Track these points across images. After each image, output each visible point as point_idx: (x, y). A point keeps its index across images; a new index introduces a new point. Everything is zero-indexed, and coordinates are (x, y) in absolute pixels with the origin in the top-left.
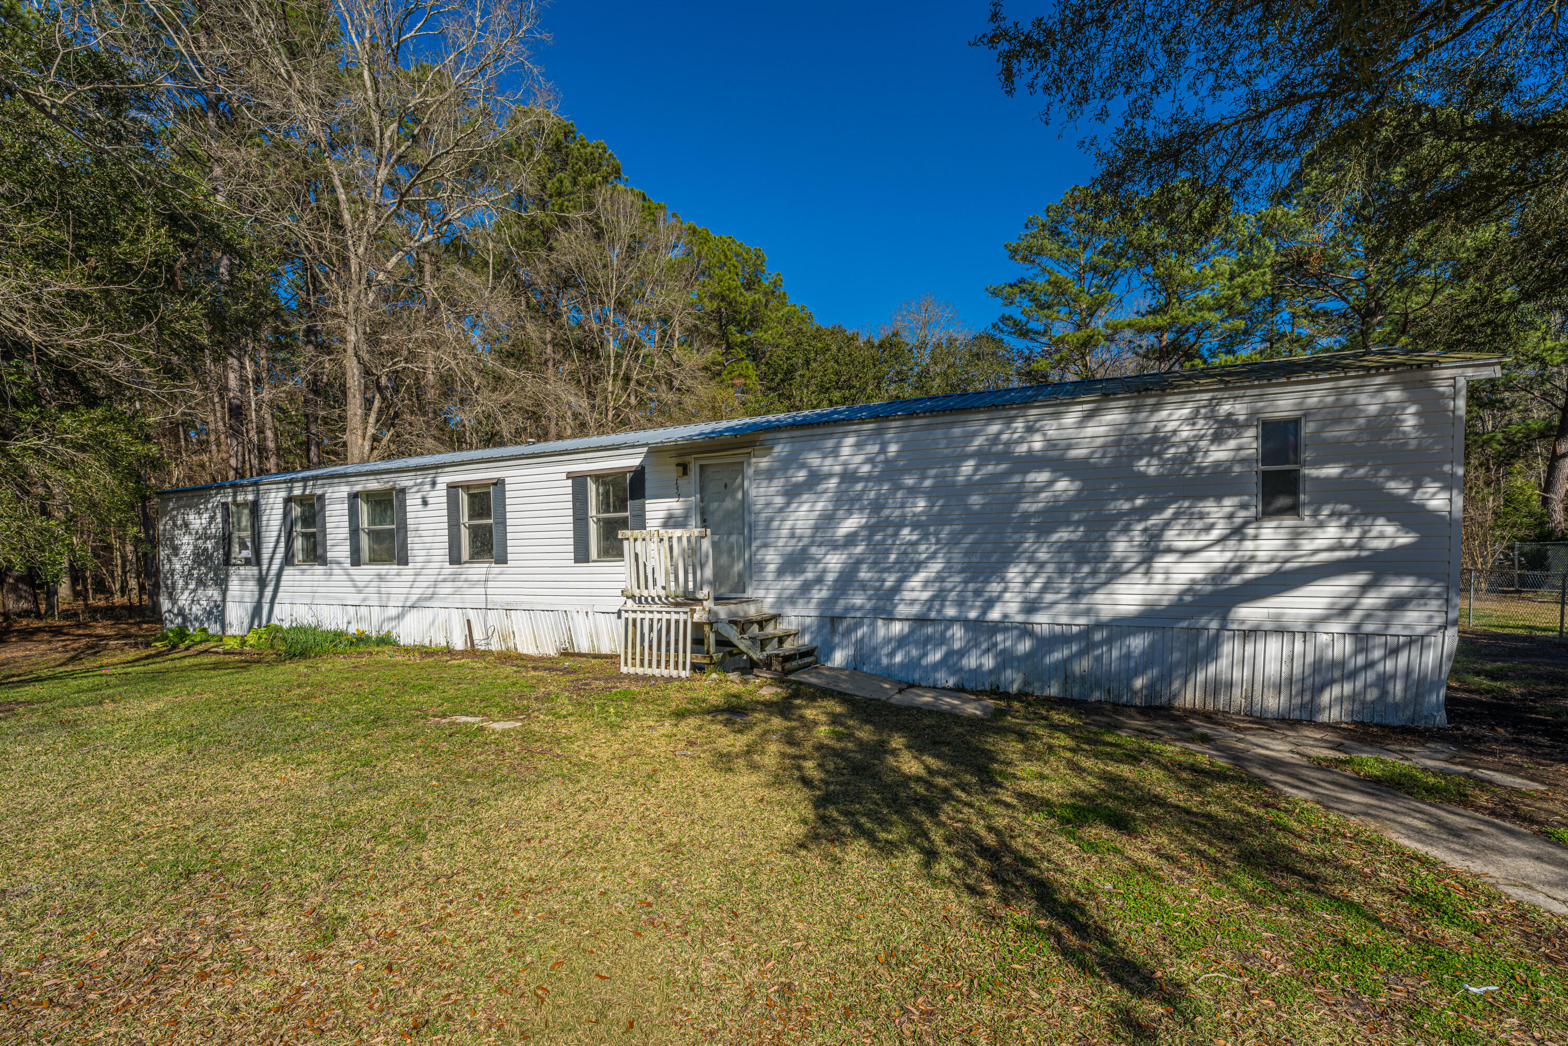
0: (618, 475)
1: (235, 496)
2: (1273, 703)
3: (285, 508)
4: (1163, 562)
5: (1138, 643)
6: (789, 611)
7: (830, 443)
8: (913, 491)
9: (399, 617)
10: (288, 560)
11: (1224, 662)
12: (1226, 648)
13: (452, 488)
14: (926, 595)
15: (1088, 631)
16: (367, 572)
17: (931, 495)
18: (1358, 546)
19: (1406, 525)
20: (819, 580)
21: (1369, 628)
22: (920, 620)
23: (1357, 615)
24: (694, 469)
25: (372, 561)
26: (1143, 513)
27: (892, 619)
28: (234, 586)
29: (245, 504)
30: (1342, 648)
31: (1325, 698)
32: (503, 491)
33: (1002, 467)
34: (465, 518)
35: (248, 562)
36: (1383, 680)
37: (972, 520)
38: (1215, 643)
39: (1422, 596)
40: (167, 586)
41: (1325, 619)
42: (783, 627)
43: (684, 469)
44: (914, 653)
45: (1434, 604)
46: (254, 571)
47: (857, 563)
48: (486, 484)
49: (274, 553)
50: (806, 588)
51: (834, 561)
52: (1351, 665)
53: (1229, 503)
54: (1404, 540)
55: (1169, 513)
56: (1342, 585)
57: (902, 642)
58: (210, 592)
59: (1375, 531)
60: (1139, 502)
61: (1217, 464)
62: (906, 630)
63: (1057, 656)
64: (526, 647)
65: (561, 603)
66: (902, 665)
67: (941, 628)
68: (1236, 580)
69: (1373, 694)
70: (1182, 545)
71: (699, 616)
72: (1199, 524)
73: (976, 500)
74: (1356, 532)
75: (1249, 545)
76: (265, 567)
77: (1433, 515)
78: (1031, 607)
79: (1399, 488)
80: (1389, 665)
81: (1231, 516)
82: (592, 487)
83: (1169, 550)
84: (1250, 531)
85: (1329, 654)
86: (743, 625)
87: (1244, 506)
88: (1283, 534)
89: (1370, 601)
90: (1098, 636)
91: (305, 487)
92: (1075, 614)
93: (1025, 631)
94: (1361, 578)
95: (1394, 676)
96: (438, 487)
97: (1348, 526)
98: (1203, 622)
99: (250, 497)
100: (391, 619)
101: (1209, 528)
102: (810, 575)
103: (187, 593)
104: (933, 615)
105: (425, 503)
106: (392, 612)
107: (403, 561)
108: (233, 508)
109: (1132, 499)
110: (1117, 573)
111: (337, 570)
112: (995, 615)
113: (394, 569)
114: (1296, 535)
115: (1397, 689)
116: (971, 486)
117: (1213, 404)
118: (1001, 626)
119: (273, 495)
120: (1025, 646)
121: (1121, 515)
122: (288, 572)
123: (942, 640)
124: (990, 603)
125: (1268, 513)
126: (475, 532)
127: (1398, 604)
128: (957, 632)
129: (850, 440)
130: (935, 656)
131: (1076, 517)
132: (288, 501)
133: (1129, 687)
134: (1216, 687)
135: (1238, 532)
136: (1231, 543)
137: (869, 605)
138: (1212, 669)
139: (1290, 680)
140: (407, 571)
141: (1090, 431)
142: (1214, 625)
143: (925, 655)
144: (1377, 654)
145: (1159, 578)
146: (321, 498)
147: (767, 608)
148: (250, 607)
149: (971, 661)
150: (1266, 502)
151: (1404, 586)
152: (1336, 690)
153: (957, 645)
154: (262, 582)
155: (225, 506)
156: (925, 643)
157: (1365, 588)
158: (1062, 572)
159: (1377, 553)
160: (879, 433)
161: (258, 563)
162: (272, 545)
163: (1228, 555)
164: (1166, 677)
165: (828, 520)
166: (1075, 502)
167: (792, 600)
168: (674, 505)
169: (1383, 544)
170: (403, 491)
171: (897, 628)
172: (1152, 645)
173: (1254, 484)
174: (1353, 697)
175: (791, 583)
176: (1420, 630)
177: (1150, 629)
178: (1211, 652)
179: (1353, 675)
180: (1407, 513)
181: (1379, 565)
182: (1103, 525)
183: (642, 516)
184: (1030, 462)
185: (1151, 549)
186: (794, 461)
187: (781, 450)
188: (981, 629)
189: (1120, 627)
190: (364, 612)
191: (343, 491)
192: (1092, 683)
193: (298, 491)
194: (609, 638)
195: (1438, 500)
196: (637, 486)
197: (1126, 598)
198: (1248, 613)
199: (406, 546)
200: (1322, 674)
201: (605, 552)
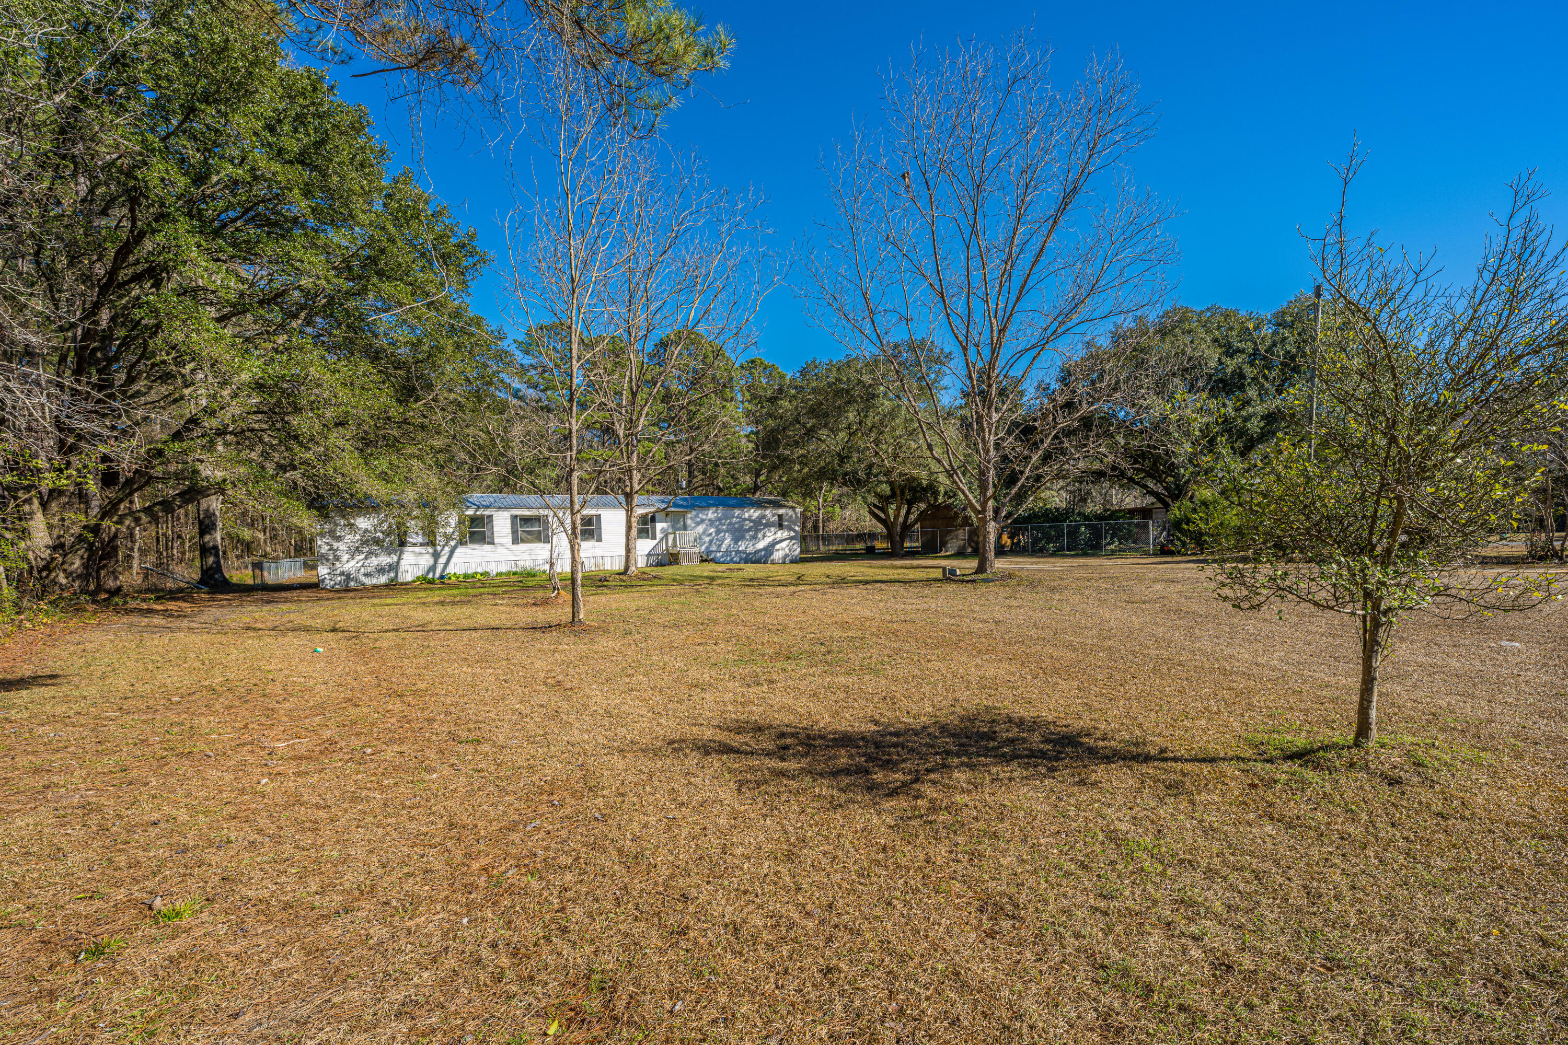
0: (645, 515)
2: (781, 560)
3: (460, 520)
4: (765, 539)
5: (762, 552)
7: (706, 512)
8: (724, 524)
10: (461, 542)
11: (774, 555)
12: (774, 552)
15: (756, 551)
16: (522, 547)
17: (727, 525)
18: (789, 535)
20: (704, 544)
21: (791, 548)
23: (789, 546)
24: (670, 515)
25: (523, 542)
26: (763, 529)
28: (410, 557)
30: (787, 552)
31: (786, 560)
32: (602, 518)
33: (740, 520)
35: (424, 545)
37: (736, 530)
41: (786, 547)
43: (667, 515)
45: (797, 544)
46: (432, 549)
47: (712, 539)
48: (595, 516)
49: (448, 541)
51: (708, 539)
54: (794, 534)
55: (766, 529)
56: (788, 541)
57: (722, 557)
58: (384, 558)
59: (790, 533)
60: (762, 527)
61: (773, 521)
63: (750, 557)
64: (607, 568)
68: (776, 541)
69: (791, 558)
71: (698, 551)
72: (770, 532)
73: (736, 526)
75: (777, 535)
76: (439, 547)
77: (797, 531)
78: (746, 547)
79: (793, 526)
80: (793, 553)
81: (773, 531)
83: (767, 536)
84: (777, 533)
87: (775, 529)
88: (781, 533)
89: (791, 544)
91: (476, 511)
92: (753, 548)
95: (793, 555)
98: (771, 549)
102: (701, 543)
106: (540, 562)
107: (546, 541)
109: (760, 527)
110: (759, 540)
112: (740, 548)
113: (541, 545)
115: (794, 557)
116: (735, 523)
117: (773, 510)
120: (745, 555)
121: (760, 530)
123: (730, 555)
124: (739, 546)
125: (779, 530)
126: (583, 532)
127: (794, 544)
128: (733, 553)
129: (710, 511)
130: (729, 559)
131: (753, 530)
132: (462, 517)
133: (761, 561)
134: (773, 559)
135: (775, 533)
136: (775, 535)
138: (772, 557)
139: (782, 557)
140: (548, 546)
141: (754, 514)
142: (773, 548)
144: (792, 551)
145: (765, 541)
146: (490, 516)
148: (427, 566)
149: (735, 559)
150: (778, 528)
151: (794, 541)
152: (787, 558)
154: (436, 555)
156: (727, 556)
157: (790, 542)
158: (751, 541)
160: (717, 509)
161: (433, 544)
163: (774, 537)
164: (766, 559)
165: (705, 530)
166: (753, 527)
168: (663, 525)
169: (791, 535)
170: (547, 516)
171: (721, 554)
172: (765, 554)
173: (777, 525)
174: (789, 559)
176: (796, 548)
177: (764, 549)
178: (772, 554)
179: (789, 555)
180: (794, 531)
181: (791, 538)
182: (757, 531)
183: (654, 529)
184: (745, 520)
185: (764, 537)
186: (697, 516)
187: (694, 513)
188: (737, 552)
189: (760, 550)
190: (521, 563)
191: (506, 515)
192: (756, 561)
193: (470, 512)
194: (641, 563)
195: (797, 528)
196: (653, 519)
197: (761, 545)
198: (777, 547)
199: (546, 536)
200: (786, 556)
201: (639, 537)
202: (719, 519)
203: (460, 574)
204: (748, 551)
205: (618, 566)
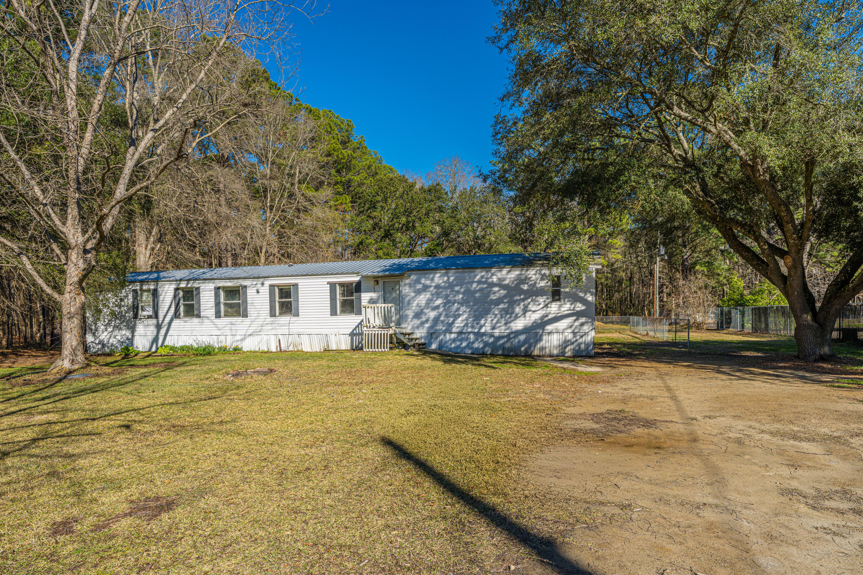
0: (351, 284)
1: (141, 286)
2: (555, 352)
3: (175, 293)
4: (528, 314)
5: (522, 337)
6: (416, 331)
7: (431, 276)
8: (458, 292)
9: (242, 340)
10: (176, 315)
11: (544, 342)
12: (544, 338)
13: (272, 286)
14: (462, 325)
15: (509, 334)
16: (224, 321)
17: (463, 293)
18: (573, 310)
19: (584, 304)
20: (427, 321)
21: (576, 331)
22: (460, 333)
23: (574, 327)
24: (381, 283)
25: (226, 316)
26: (523, 300)
27: (451, 333)
28: (140, 329)
29: (148, 290)
30: (570, 336)
31: (567, 350)
32: (298, 288)
33: (485, 286)
34: (277, 298)
35: (149, 317)
36: (579, 344)
37: (476, 301)
38: (542, 335)
39: (587, 322)
40: (91, 330)
41: (566, 329)
42: (414, 336)
43: (377, 282)
44: (458, 343)
45: (590, 324)
46: (154, 321)
47: (440, 315)
48: (290, 285)
49: (167, 312)
50: (422, 323)
51: (432, 314)
52: (573, 341)
53: (545, 297)
54: (583, 308)
55: (529, 300)
56: (570, 320)
57: (454, 340)
58: (124, 332)
59: (577, 305)
60: (522, 297)
61: (541, 287)
62: (456, 336)
63: (501, 342)
64: (306, 348)
65: (324, 331)
66: (454, 347)
67: (467, 335)
68: (546, 319)
69: (577, 348)
70: (533, 309)
71: (391, 332)
72: (537, 303)
73: (477, 295)
74: (573, 306)
75: (549, 309)
76: (161, 320)
77: (589, 302)
78: (494, 328)
79: (581, 294)
80: (581, 340)
81: (545, 301)
82: (338, 287)
83: (530, 311)
84: (549, 306)
85: (567, 338)
86: (404, 334)
87: (548, 299)
88: (557, 306)
89: (576, 324)
90: (512, 336)
91: (188, 284)
92: (506, 330)
93: (492, 335)
94: (574, 318)
95: (582, 343)
96: (265, 285)
97: (571, 304)
98: (538, 331)
99: (152, 287)
100: (237, 341)
101: (539, 304)
102: (424, 319)
103: (106, 333)
104: (464, 331)
105: (258, 292)
106: (238, 338)
107: (245, 316)
108: (139, 292)
109: (520, 296)
110: (517, 317)
111: (206, 320)
112: (483, 330)
113: (240, 319)
114: (560, 306)
115: (583, 346)
116: (476, 291)
117: (540, 270)
118: (484, 334)
119: (167, 286)
120: (491, 340)
121: (517, 300)
122: (175, 322)
123: (467, 339)
124: (481, 327)
125: (554, 300)
126: (282, 305)
127: (582, 324)
128: (472, 336)
129: (438, 275)
130: (464, 344)
131: (505, 301)
132: (177, 289)
133: (520, 350)
134: (542, 349)
135: (546, 306)
136: (545, 309)
137: (444, 328)
138: (541, 344)
139: (559, 346)
140: (247, 321)
141: (509, 276)
142: (541, 331)
143: (461, 344)
144: (578, 337)
145: (528, 318)
146: (198, 289)
147: (408, 331)
148: (151, 338)
149: (476, 345)
150: (553, 298)
151: (583, 320)
152: (569, 347)
153: (472, 340)
154: (159, 327)
155: (135, 291)
156: (462, 340)
157: (575, 320)
158: (502, 317)
159: (578, 312)
160: (446, 274)
161: (157, 317)
162: (166, 309)
163: (544, 312)
164: (530, 347)
165: (429, 301)
166: (505, 296)
167: (418, 327)
168: (374, 295)
169: (578, 309)
170: (246, 287)
171: (453, 336)
172: (526, 338)
173: (550, 294)
174: (574, 349)
175: (417, 322)
176: (587, 331)
177: (525, 333)
178: (540, 340)
179: (572, 343)
180: (584, 301)
181: (578, 315)
182: (512, 304)
183: (360, 299)
184: (493, 285)
185: (525, 311)
186: (418, 281)
187: (413, 277)
188: (479, 335)
189: (518, 333)
190: (222, 338)
191: (211, 286)
192: (510, 349)
193: (183, 285)
194: (345, 344)
195: (590, 298)
196: (358, 288)
197: (519, 324)
198: (549, 328)
199: (246, 309)
200: (566, 343)
201: (343, 312)
202: (451, 286)
203: (172, 348)
204: (497, 332)
205: (317, 348)
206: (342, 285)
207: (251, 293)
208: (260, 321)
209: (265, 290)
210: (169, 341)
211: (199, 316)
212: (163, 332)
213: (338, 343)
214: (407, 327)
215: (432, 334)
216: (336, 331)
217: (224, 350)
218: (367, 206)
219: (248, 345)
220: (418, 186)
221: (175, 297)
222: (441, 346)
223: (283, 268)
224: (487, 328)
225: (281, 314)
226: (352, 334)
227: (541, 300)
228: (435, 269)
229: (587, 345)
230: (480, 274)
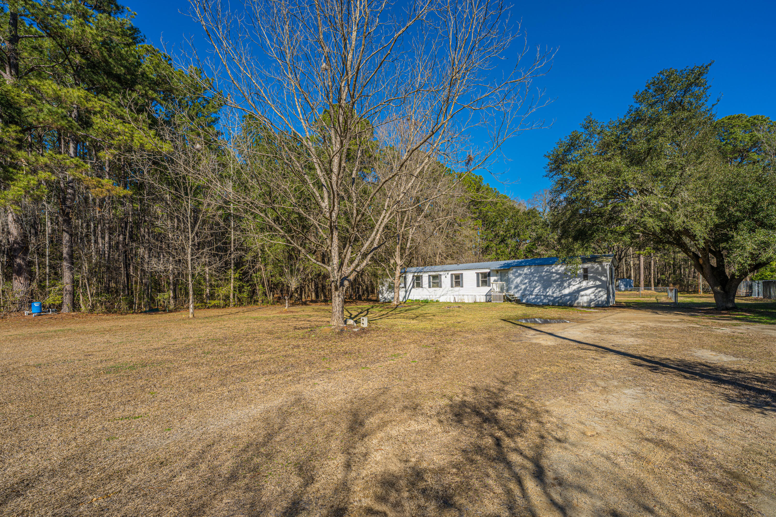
0: (486, 273)
2: (585, 305)
4: (571, 287)
5: (568, 297)
7: (523, 269)
8: (536, 277)
10: (413, 287)
11: (579, 300)
12: (579, 298)
13: (452, 275)
14: (538, 292)
15: (561, 296)
16: (432, 289)
17: (538, 277)
19: (600, 282)
20: (521, 290)
21: (596, 295)
22: (537, 295)
23: (595, 293)
24: (499, 272)
25: (433, 287)
26: (568, 280)
29: (402, 277)
30: (593, 297)
31: (591, 303)
32: (462, 275)
33: (549, 273)
34: (454, 280)
35: (403, 287)
36: (598, 301)
37: (545, 281)
39: (603, 291)
40: (381, 293)
41: (591, 294)
42: (515, 296)
43: (498, 272)
44: (536, 300)
46: (404, 289)
47: (527, 287)
48: (459, 274)
49: (410, 286)
51: (523, 287)
52: (595, 299)
53: (579, 278)
54: (600, 284)
55: (571, 280)
56: (593, 289)
57: (534, 299)
59: (597, 283)
60: (568, 278)
61: (578, 274)
62: (535, 297)
63: (557, 299)
64: (466, 301)
65: (474, 294)
66: (534, 301)
67: (540, 296)
68: (580, 289)
69: (597, 303)
70: (573, 284)
71: (504, 294)
72: (575, 281)
73: (545, 278)
74: (595, 283)
75: (582, 284)
76: (407, 289)
77: (603, 281)
78: (553, 293)
79: (599, 277)
80: (599, 299)
82: (480, 275)
84: (582, 282)
86: (510, 295)
87: (581, 279)
88: (586, 283)
89: (596, 291)
90: (563, 297)
91: (418, 274)
92: (559, 294)
93: (552, 297)
94: (595, 288)
96: (449, 274)
98: (576, 294)
99: (404, 276)
100: (438, 298)
101: (577, 282)
102: (519, 289)
103: (386, 294)
104: (539, 294)
105: (446, 277)
106: (438, 296)
107: (441, 287)
110: (565, 288)
111: (425, 289)
112: (548, 294)
113: (438, 288)
114: (588, 283)
115: (600, 302)
116: (544, 276)
118: (549, 296)
119: (409, 275)
120: (552, 299)
121: (565, 280)
122: (413, 290)
123: (540, 298)
124: (547, 292)
125: (584, 280)
126: (456, 282)
127: (600, 292)
128: (542, 297)
129: (526, 269)
130: (539, 300)
131: (559, 280)
132: (413, 276)
133: (567, 303)
134: (578, 303)
135: (580, 283)
137: (529, 293)
139: (587, 302)
140: (441, 289)
141: (561, 269)
142: (578, 295)
144: (597, 298)
145: (571, 289)
146: (422, 276)
147: (512, 293)
149: (545, 301)
150: (584, 278)
151: (600, 289)
153: (543, 299)
154: (406, 292)
156: (538, 299)
158: (557, 288)
159: (597, 285)
160: (530, 268)
161: (405, 287)
162: (409, 284)
163: (579, 286)
164: (572, 302)
165: (522, 281)
166: (559, 278)
167: (516, 293)
168: (495, 278)
170: (441, 275)
171: (533, 296)
172: (570, 298)
173: (582, 276)
174: (595, 303)
175: (516, 290)
176: (602, 295)
177: (570, 296)
178: (577, 299)
179: (594, 301)
180: (600, 280)
181: (597, 287)
182: (563, 282)
183: (489, 280)
184: (553, 273)
185: (569, 285)
186: (516, 272)
187: (514, 270)
188: (546, 296)
189: (566, 295)
190: (431, 296)
191: (427, 275)
192: (562, 303)
193: (416, 274)
194: (483, 299)
195: (604, 279)
196: (489, 275)
197: (566, 291)
198: (582, 293)
199: (441, 285)
200: (591, 301)
201: (482, 285)
202: (532, 274)
203: (412, 300)
204: (555, 295)
205: (471, 301)
206: (482, 273)
207: (443, 277)
208: (446, 290)
209: (449, 276)
210: (410, 298)
211: (422, 287)
212: (408, 294)
213: (480, 299)
214: (511, 292)
215: (523, 296)
216: (479, 294)
217: (432, 301)
218: (491, 225)
219: (442, 300)
220: (521, 212)
221: (413, 279)
222: (527, 301)
223: (455, 266)
224: (550, 293)
225: (456, 286)
226: (486, 295)
227: (578, 280)
228: (524, 266)
229: (603, 302)
230: (546, 268)
